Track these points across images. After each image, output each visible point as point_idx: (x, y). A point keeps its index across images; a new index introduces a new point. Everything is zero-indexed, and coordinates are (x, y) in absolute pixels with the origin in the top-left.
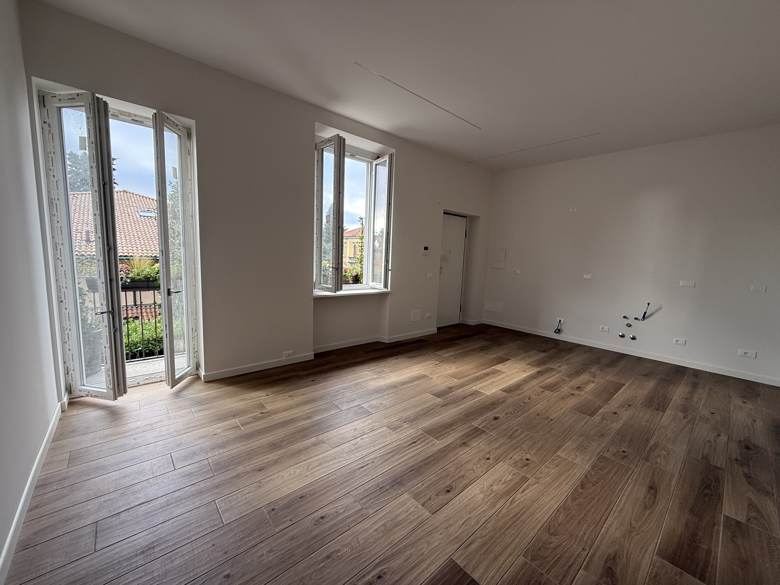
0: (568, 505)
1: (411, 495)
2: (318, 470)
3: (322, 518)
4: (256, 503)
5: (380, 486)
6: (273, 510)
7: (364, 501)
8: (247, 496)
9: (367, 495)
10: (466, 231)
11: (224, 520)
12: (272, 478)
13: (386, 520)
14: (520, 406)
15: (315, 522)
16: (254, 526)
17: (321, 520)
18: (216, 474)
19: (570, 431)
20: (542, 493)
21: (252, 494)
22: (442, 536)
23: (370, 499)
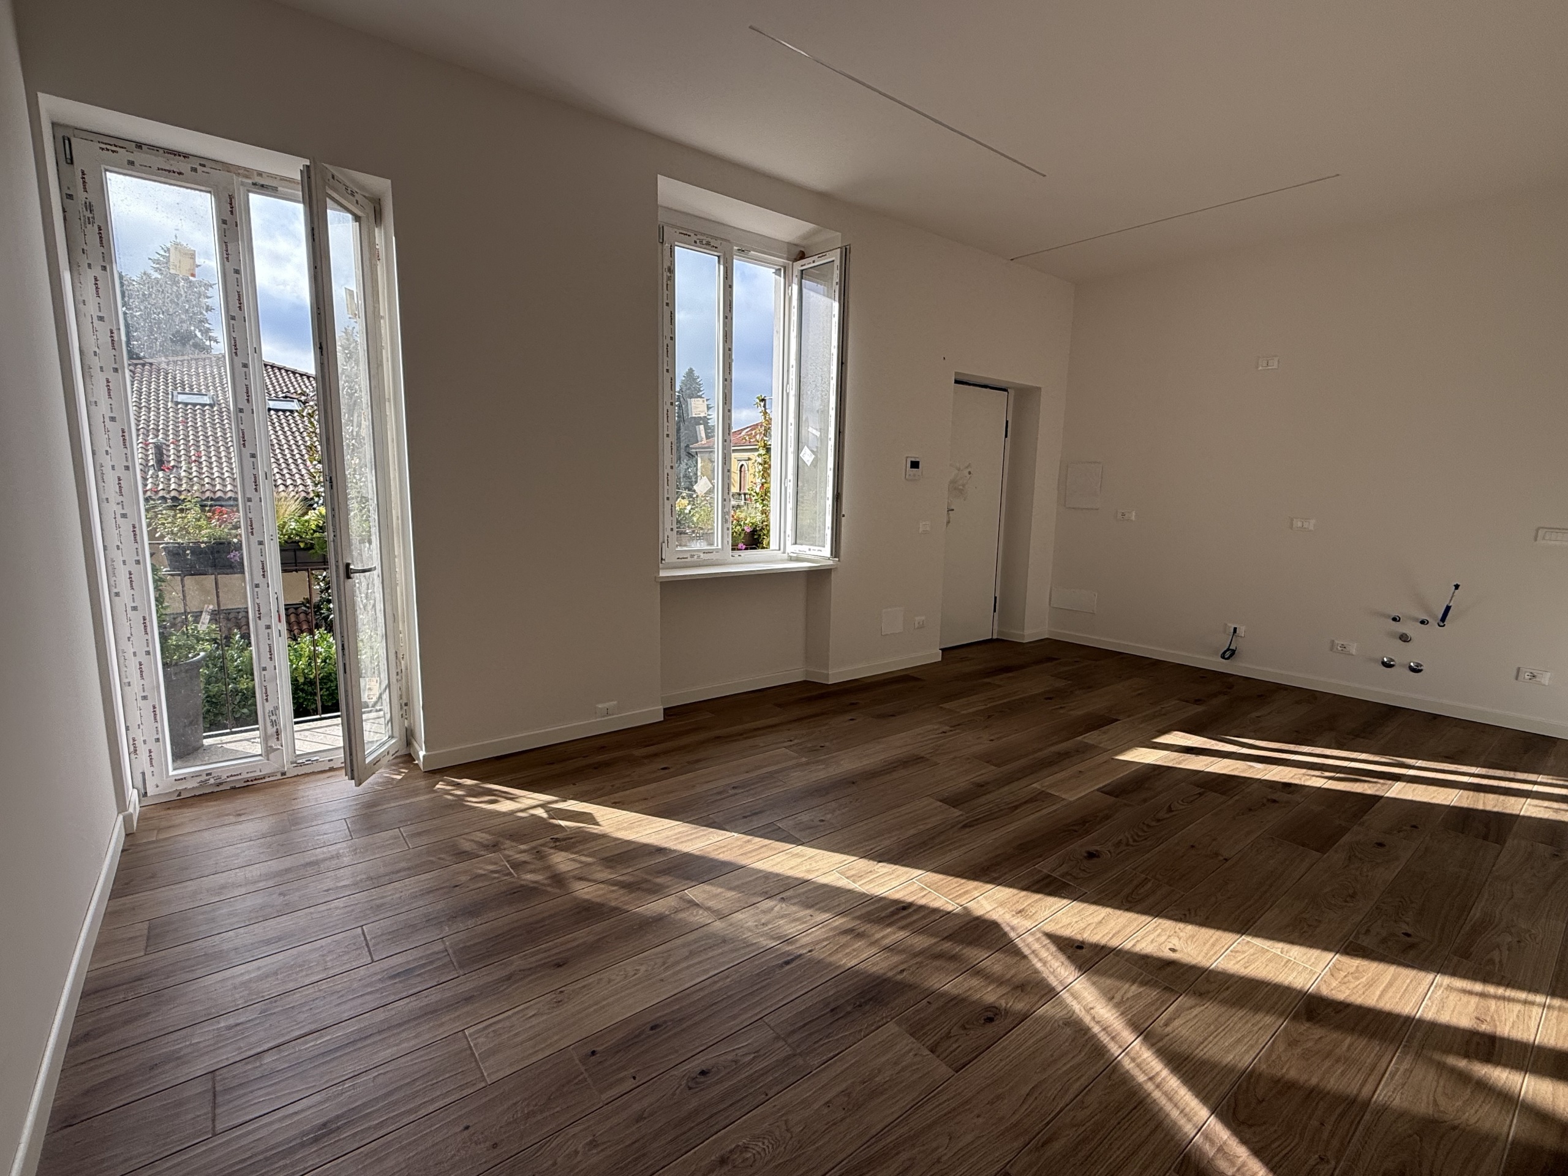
0: (1279, 1057)
1: (904, 1027)
2: (688, 967)
3: (703, 1073)
4: (556, 1038)
5: (832, 1006)
6: (593, 1053)
7: (797, 1037)
8: (534, 1021)
9: (805, 1025)
10: (1007, 422)
11: (485, 1074)
12: (586, 983)
13: (849, 1082)
14: (1148, 826)
15: (688, 1082)
16: (553, 1089)
17: (702, 1079)
18: (461, 973)
19: (1271, 886)
20: (1212, 1027)
21: (545, 1017)
22: (981, 1120)
23: (811, 1034)
